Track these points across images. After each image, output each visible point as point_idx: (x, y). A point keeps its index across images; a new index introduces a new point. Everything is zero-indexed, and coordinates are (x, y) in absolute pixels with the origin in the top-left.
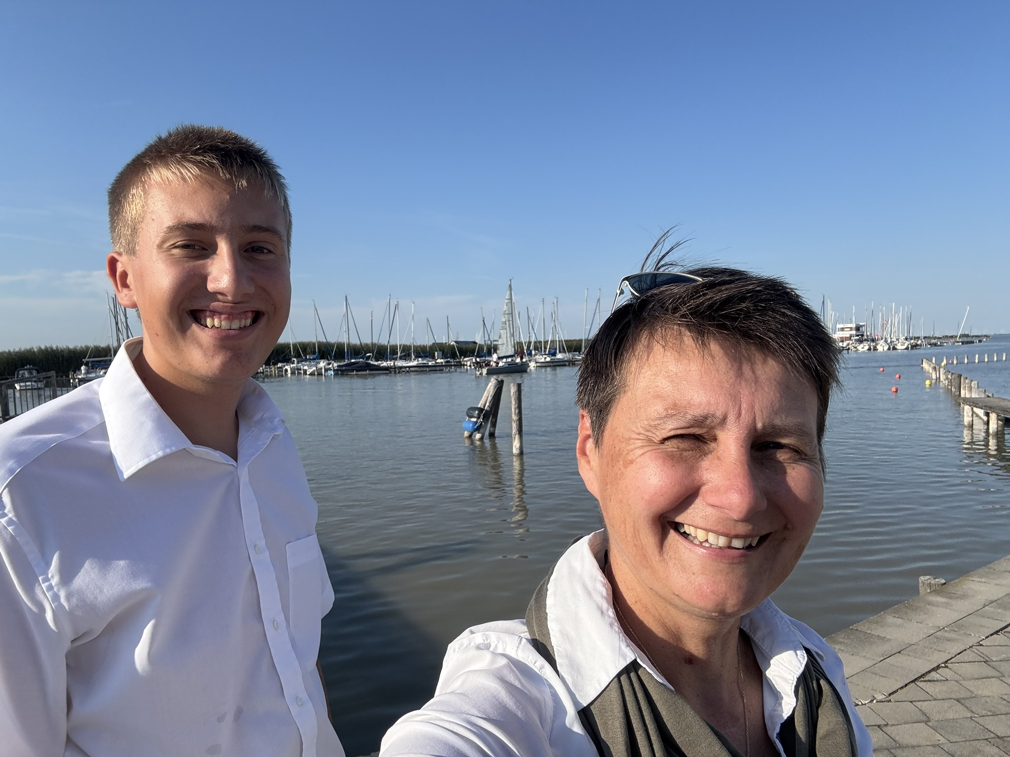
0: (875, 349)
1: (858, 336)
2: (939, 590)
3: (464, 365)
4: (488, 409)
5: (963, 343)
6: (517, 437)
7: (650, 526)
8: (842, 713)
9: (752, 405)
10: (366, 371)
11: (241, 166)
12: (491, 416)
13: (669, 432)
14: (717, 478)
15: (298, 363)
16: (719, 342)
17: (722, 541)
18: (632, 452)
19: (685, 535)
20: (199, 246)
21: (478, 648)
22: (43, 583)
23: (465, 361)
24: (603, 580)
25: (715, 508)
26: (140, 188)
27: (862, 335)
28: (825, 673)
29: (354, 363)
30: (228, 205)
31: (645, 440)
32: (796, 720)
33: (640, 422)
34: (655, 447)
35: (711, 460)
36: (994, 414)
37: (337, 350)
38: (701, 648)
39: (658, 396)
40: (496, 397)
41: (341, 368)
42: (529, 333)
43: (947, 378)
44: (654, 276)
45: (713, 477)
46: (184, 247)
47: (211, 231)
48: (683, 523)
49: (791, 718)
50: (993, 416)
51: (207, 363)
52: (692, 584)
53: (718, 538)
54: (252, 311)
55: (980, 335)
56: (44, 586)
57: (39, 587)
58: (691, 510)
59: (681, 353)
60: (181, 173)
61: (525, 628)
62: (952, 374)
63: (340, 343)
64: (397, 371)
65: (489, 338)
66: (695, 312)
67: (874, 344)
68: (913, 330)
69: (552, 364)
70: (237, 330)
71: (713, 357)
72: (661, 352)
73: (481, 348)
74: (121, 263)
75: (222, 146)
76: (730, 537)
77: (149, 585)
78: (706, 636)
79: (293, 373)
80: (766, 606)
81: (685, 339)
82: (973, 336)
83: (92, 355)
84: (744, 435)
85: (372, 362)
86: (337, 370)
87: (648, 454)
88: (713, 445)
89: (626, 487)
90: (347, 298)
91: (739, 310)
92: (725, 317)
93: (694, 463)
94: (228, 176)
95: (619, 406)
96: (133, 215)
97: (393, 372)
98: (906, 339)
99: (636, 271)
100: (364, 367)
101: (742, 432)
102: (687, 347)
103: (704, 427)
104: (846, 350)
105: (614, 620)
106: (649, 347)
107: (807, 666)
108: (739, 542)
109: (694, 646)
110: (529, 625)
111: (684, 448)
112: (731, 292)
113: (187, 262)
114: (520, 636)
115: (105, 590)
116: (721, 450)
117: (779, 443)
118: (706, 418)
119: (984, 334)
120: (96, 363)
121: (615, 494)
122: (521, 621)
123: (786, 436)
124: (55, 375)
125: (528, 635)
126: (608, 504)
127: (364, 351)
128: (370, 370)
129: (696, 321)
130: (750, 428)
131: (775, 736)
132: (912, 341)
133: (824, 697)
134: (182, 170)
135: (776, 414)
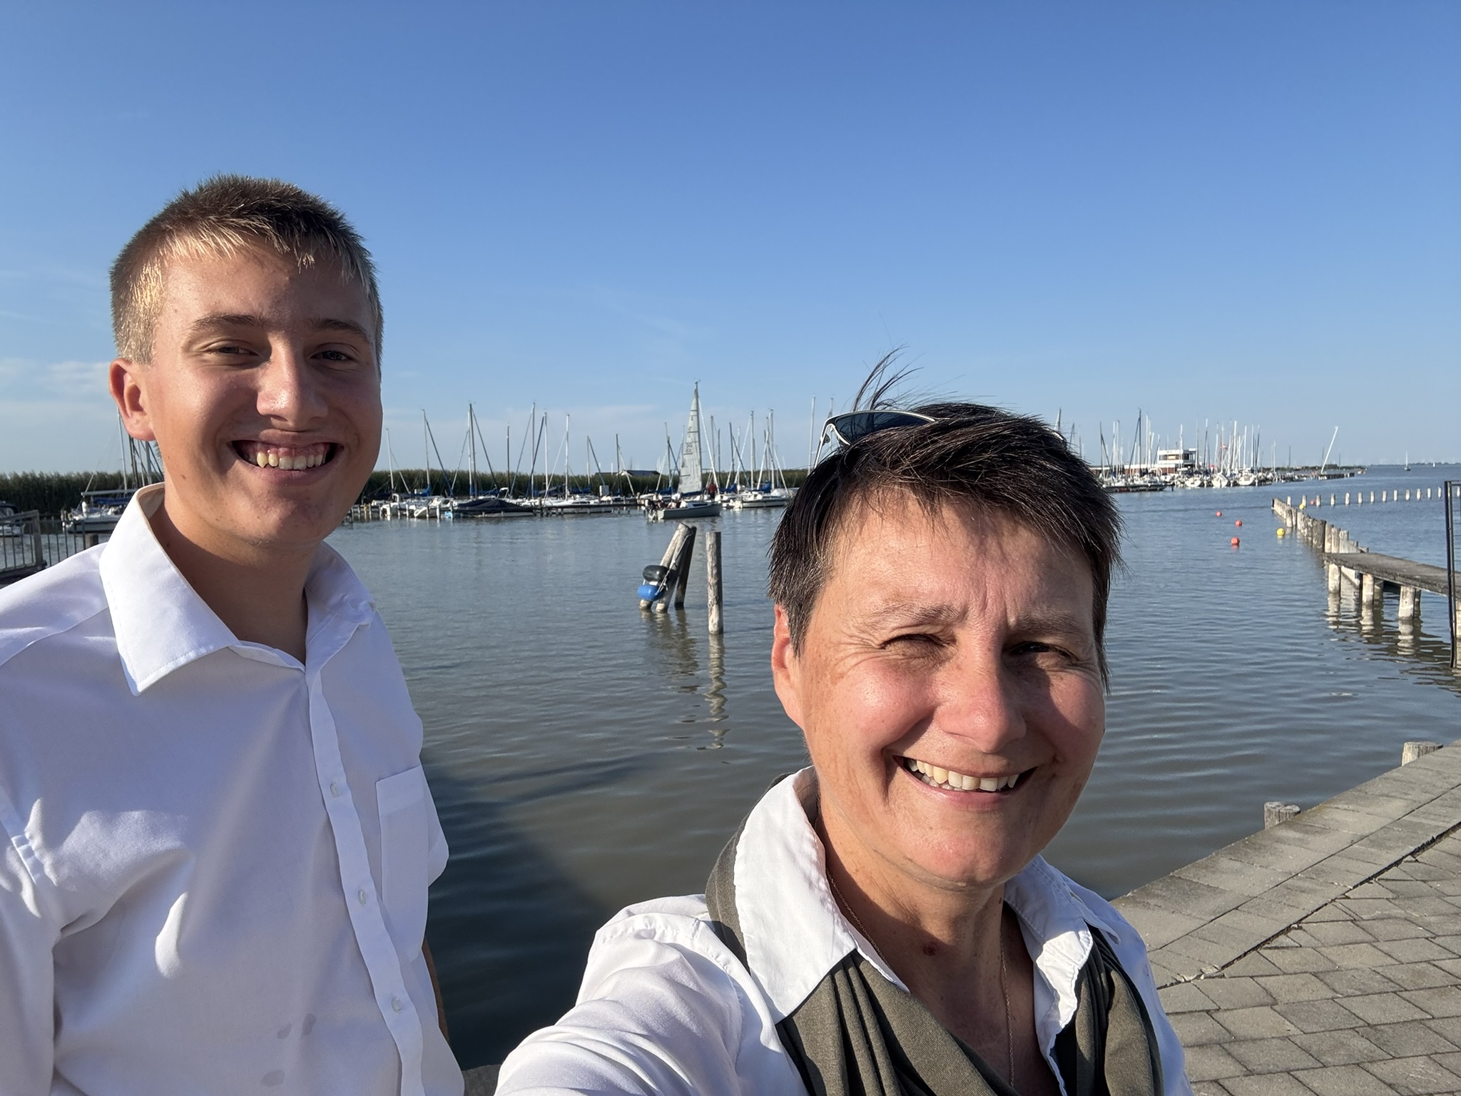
0: (1210, 485)
1: (1186, 466)
2: (1290, 822)
3: (640, 505)
4: (674, 568)
5: (1329, 477)
6: (715, 608)
7: (869, 763)
8: (1140, 1018)
9: (1001, 592)
10: (500, 512)
11: (306, 234)
12: (678, 578)
13: (890, 632)
14: (957, 695)
15: (401, 500)
16: (955, 507)
17: (967, 783)
18: (843, 662)
19: (919, 775)
20: (245, 349)
21: (638, 936)
22: (18, 847)
23: (642, 499)
24: (812, 838)
25: (955, 737)
26: (156, 265)
27: (1192, 466)
28: (1118, 961)
29: (482, 501)
30: (286, 290)
31: (860, 644)
32: (1077, 1029)
33: (852, 620)
34: (872, 655)
35: (949, 670)
36: (1369, 576)
37: (458, 482)
38: (946, 932)
39: (876, 584)
40: (686, 551)
41: (464, 509)
42: (733, 460)
43: (1307, 527)
44: (871, 416)
45: (952, 694)
46: (222, 350)
47: (262, 326)
48: (914, 758)
49: (1071, 1026)
50: (1368, 580)
51: (258, 518)
52: (929, 843)
53: (962, 779)
54: (325, 444)
55: (1352, 465)
56: (20, 850)
57: (13, 852)
58: (925, 741)
59: (905, 523)
60: (217, 244)
61: (704, 907)
62: (1314, 520)
63: (463, 472)
64: (545, 514)
65: (676, 466)
66: (922, 467)
67: (1208, 478)
68: (1261, 459)
69: (764, 504)
70: (303, 471)
71: (946, 528)
72: (878, 522)
73: (665, 480)
74: (130, 374)
75: (279, 205)
76: (979, 777)
77: (178, 844)
78: (953, 915)
79: (394, 515)
80: (1038, 870)
81: (910, 503)
82: (1342, 468)
83: (95, 487)
84: (992, 633)
85: (508, 500)
86: (457, 511)
87: (864, 664)
88: (951, 649)
89: (835, 711)
90: (472, 407)
91: (980, 462)
92: (963, 472)
93: (925, 675)
94: (286, 248)
95: (824, 600)
96: (147, 304)
97: (539, 515)
98: (1252, 471)
99: (848, 410)
100: (497, 506)
101: (988, 629)
102: (913, 514)
103: (937, 625)
104: (1170, 486)
105: (827, 895)
106: (862, 517)
107: (1093, 952)
108: (990, 782)
109: (936, 928)
110: (709, 902)
111: (913, 655)
112: (970, 438)
113: (226, 370)
114: (697, 919)
115: (112, 854)
116: (962, 655)
117: (1041, 643)
118: (939, 611)
119: (1358, 465)
120: (100, 498)
121: (821, 721)
122: (699, 898)
123: (1051, 634)
124: (38, 514)
125: (709, 916)
126: (813, 735)
127: (497, 484)
128: (506, 511)
129: (923, 478)
130: (1000, 624)
131: (1048, 1052)
132: (1260, 474)
133: (1116, 996)
134: (218, 239)
135: (1034, 604)
